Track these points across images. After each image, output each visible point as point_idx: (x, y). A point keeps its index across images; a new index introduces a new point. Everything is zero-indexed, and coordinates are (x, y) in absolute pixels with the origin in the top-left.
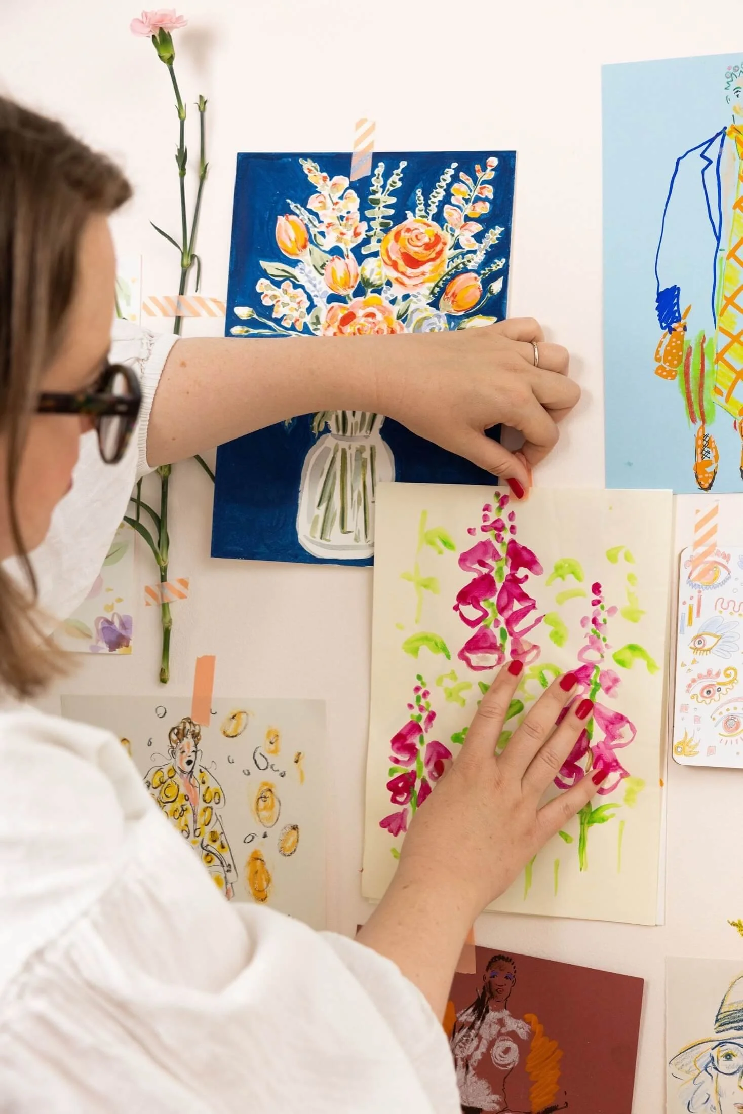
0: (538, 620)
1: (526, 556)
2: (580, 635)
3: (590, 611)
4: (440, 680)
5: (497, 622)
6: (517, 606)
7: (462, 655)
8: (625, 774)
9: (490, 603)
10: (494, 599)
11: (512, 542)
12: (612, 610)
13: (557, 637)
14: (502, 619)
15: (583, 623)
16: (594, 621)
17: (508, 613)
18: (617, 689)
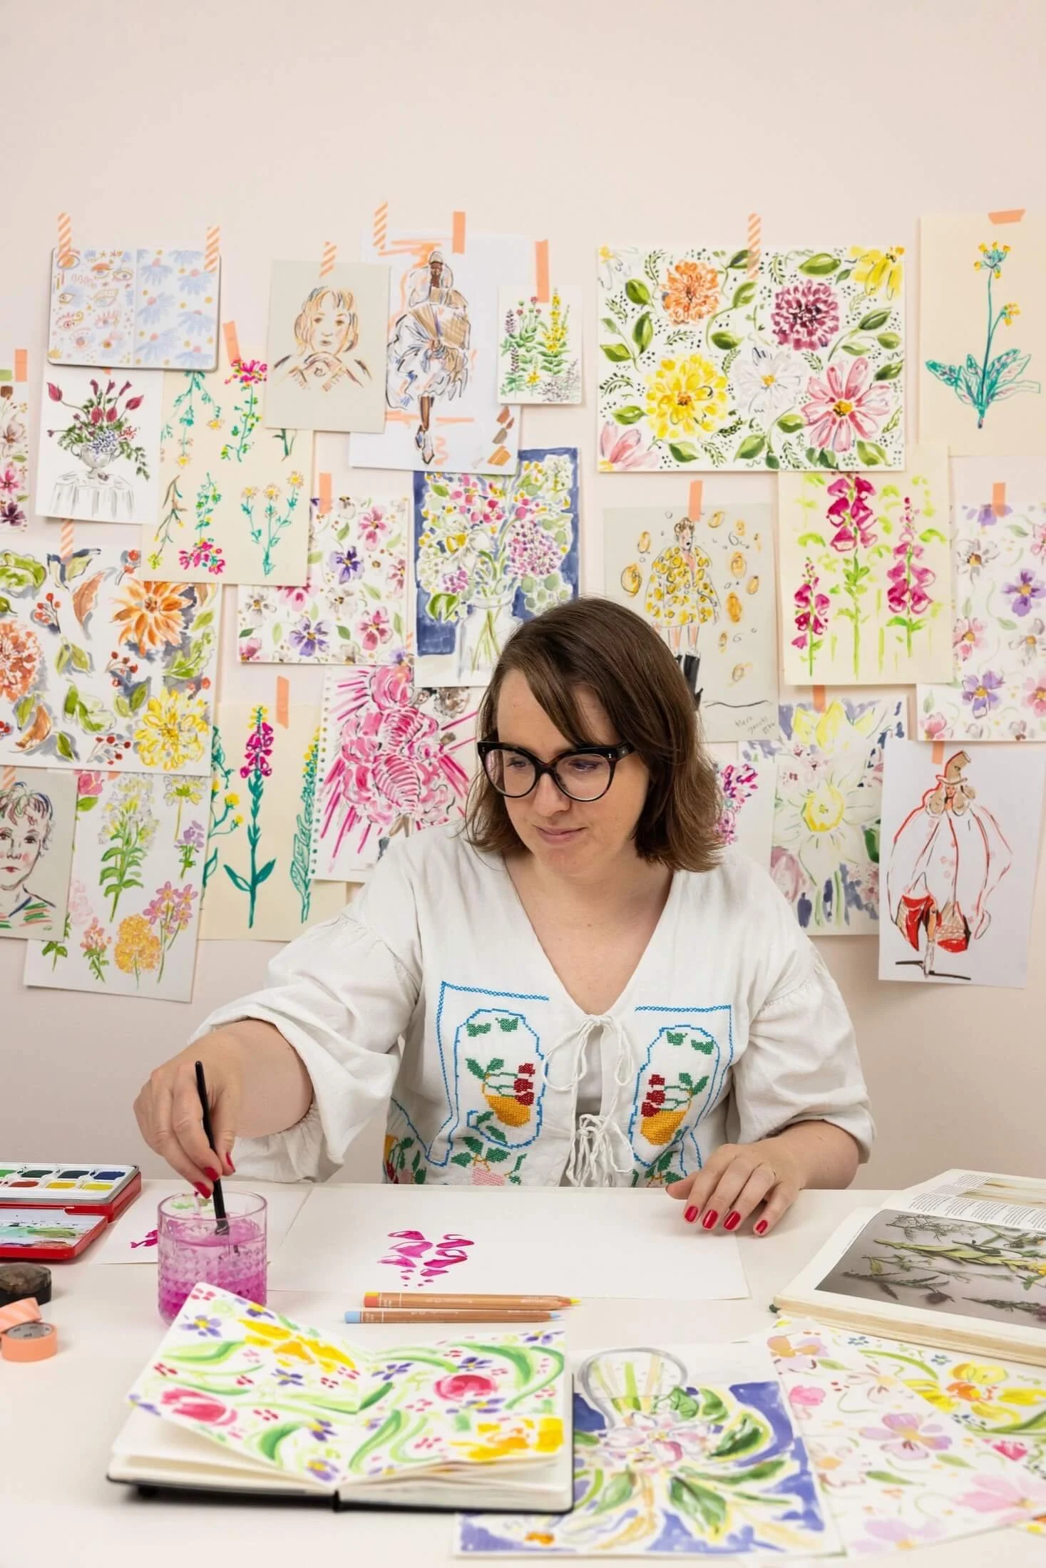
0: (875, 521)
1: (866, 485)
2: (899, 527)
3: (904, 513)
4: (820, 559)
5: (851, 524)
6: (862, 514)
7: (832, 544)
8: (930, 601)
9: (847, 513)
10: (848, 511)
11: (857, 478)
12: (917, 512)
13: (887, 529)
14: (854, 522)
15: (901, 520)
16: (907, 519)
17: (857, 518)
18: (923, 555)
